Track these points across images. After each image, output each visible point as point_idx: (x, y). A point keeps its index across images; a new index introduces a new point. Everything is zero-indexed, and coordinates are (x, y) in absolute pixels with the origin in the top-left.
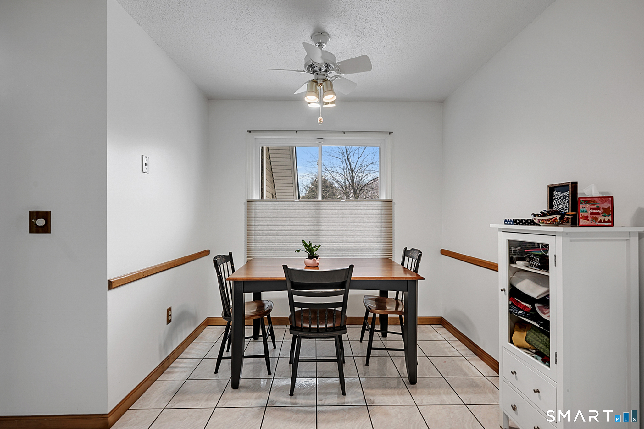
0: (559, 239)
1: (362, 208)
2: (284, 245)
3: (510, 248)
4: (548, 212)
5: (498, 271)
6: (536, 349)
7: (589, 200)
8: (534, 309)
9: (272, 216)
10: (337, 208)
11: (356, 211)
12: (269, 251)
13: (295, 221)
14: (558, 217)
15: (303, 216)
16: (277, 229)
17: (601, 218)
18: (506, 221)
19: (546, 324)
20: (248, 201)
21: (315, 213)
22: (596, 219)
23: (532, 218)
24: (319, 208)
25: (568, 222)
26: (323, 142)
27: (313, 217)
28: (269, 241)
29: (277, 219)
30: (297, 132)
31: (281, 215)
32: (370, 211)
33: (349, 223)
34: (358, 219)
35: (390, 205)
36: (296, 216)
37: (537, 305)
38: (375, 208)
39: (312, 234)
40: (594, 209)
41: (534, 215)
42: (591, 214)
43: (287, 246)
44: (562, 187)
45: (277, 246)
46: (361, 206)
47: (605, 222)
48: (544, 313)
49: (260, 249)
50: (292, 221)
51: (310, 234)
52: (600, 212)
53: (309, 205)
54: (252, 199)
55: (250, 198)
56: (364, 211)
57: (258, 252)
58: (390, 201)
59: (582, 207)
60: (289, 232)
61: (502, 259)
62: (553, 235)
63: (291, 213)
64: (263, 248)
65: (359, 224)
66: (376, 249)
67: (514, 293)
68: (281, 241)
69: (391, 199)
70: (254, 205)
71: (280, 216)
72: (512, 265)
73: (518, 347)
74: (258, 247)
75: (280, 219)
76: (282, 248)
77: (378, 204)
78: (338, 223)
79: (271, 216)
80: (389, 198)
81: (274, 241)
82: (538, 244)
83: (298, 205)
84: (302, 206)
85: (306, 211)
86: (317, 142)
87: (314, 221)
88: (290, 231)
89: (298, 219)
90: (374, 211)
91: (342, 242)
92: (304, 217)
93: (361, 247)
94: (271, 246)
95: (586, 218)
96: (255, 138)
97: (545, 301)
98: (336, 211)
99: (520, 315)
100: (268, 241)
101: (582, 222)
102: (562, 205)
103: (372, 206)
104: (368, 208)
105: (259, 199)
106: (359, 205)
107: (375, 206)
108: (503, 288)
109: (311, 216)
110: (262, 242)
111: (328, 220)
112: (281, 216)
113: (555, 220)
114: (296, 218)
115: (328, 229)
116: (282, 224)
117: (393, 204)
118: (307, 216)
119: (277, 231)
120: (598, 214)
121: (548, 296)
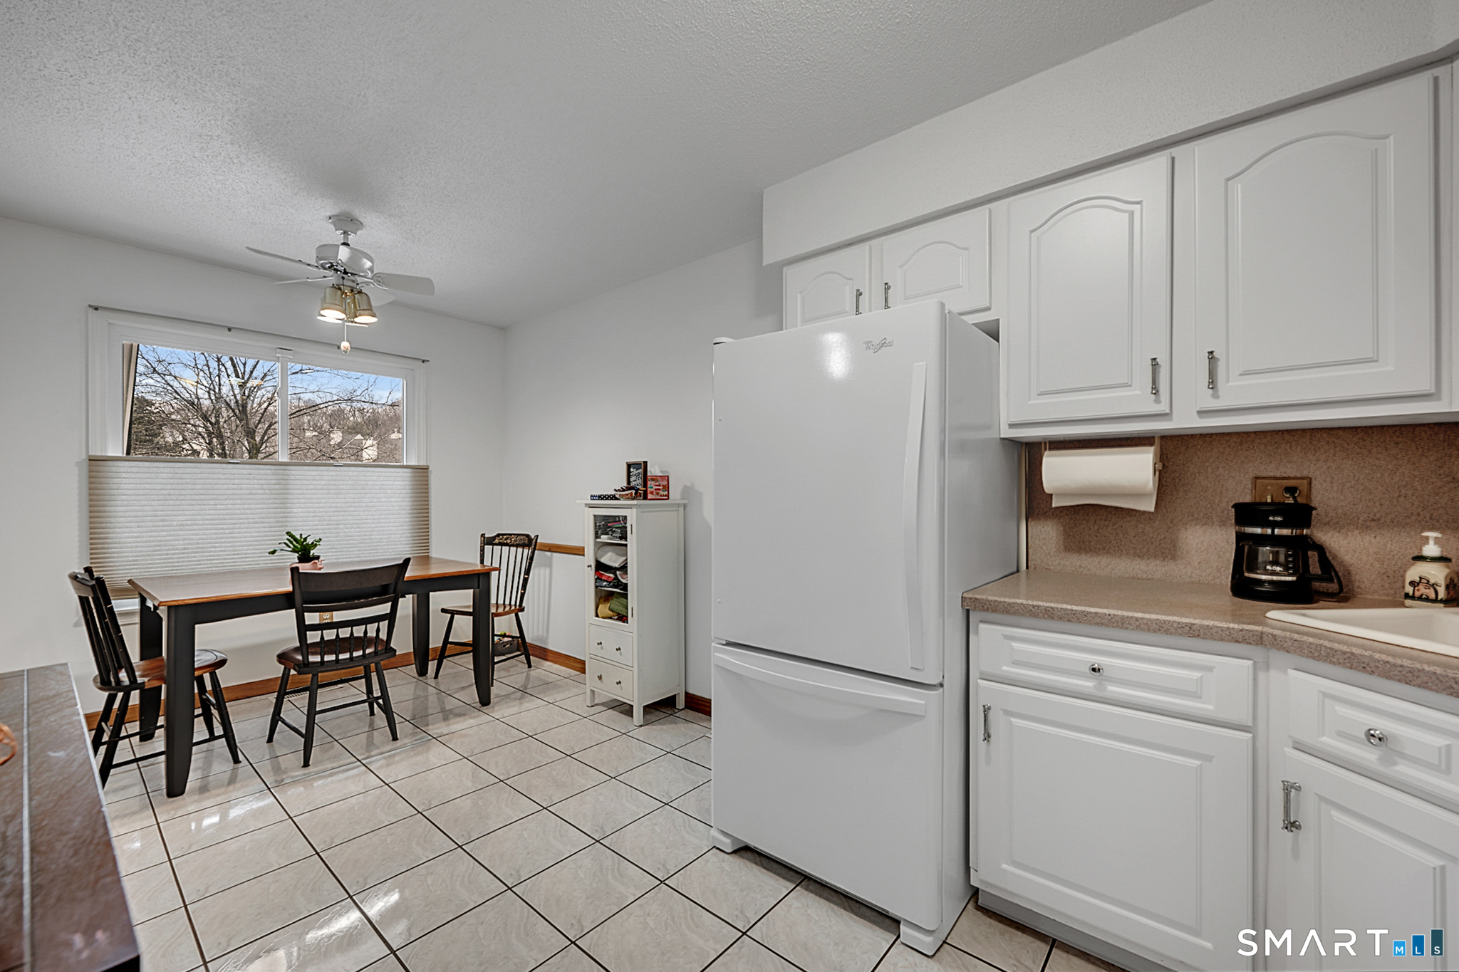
0: (634, 510)
1: (375, 478)
2: (202, 548)
3: (596, 523)
4: (626, 487)
5: (584, 555)
6: (619, 614)
7: (654, 479)
8: (616, 577)
9: (166, 492)
10: (326, 478)
11: (364, 483)
12: (159, 563)
13: (228, 501)
14: (634, 491)
15: (248, 491)
16: (184, 518)
17: (661, 493)
18: (592, 496)
19: (625, 587)
20: (93, 460)
21: (277, 487)
22: (658, 494)
23: (613, 493)
24: (286, 477)
25: (641, 496)
26: (292, 357)
27: (272, 494)
28: (158, 543)
29: (182, 497)
30: (232, 330)
31: (192, 489)
32: (390, 483)
33: (350, 504)
34: (367, 496)
35: (425, 474)
36: (231, 492)
37: (618, 573)
38: (399, 479)
39: (270, 525)
40: (657, 486)
41: (616, 490)
42: (656, 489)
43: (210, 550)
44: (637, 465)
45: (183, 551)
46: (373, 474)
47: (664, 496)
48: (624, 579)
49: (133, 561)
50: (222, 502)
51: (266, 525)
52: (661, 488)
53: (263, 472)
54: (104, 454)
55: (96, 452)
56: (379, 483)
57: (127, 567)
58: (425, 469)
59: (649, 483)
60: (214, 522)
61: (588, 542)
62: (629, 507)
63: (217, 486)
64: (142, 558)
65: (370, 505)
66: (400, 544)
67: (600, 567)
68: (194, 541)
69: (425, 464)
70: (114, 469)
71: (188, 491)
72: (598, 540)
73: (603, 618)
74: (126, 557)
75: (189, 497)
76: (196, 555)
77: (407, 473)
78: (328, 504)
79: (163, 491)
80: (423, 463)
81: (174, 542)
82: (619, 517)
83: (235, 471)
84: (245, 472)
85: (256, 481)
86: (278, 355)
87: (276, 501)
88: (217, 522)
89: (236, 497)
90: (396, 483)
91: (337, 537)
92: (251, 494)
93: (373, 542)
94: (166, 552)
95: (652, 493)
96: (109, 324)
97: (624, 568)
98: (324, 482)
99: (605, 586)
100: (155, 543)
101: (650, 496)
102: (637, 482)
103: (393, 474)
104: (385, 479)
105: (121, 455)
106: (369, 474)
107: (399, 474)
108: (589, 564)
109: (267, 491)
110: (137, 547)
111: (306, 499)
112: (191, 492)
113: (631, 494)
114: (232, 496)
115: (306, 514)
116: (196, 507)
117: (430, 473)
118: (259, 491)
119: (181, 522)
120: (659, 489)
121: (626, 564)
